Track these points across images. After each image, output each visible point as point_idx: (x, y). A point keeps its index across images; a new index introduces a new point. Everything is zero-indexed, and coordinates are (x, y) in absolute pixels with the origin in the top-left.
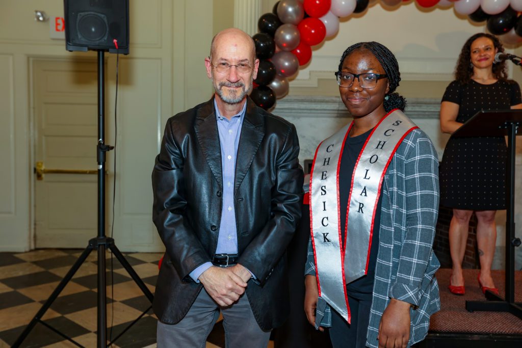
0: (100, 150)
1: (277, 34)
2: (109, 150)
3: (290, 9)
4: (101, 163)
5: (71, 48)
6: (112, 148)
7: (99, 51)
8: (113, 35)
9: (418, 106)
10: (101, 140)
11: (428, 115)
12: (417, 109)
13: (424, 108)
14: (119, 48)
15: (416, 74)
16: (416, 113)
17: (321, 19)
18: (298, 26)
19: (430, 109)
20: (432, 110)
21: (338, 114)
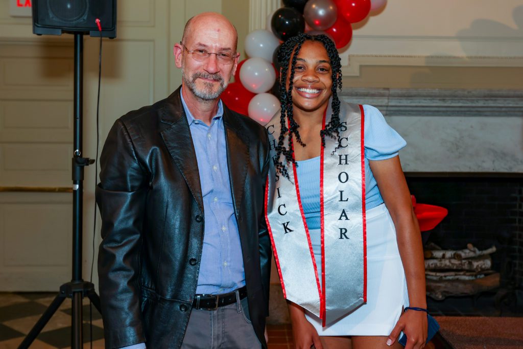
0: (77, 164)
1: (306, 9)
2: (88, 165)
4: (78, 182)
5: (40, 30)
6: (93, 161)
7: (76, 33)
8: (94, 14)
9: (492, 100)
10: (77, 151)
11: (505, 112)
12: (491, 104)
13: (500, 103)
14: (102, 30)
15: (489, 58)
16: (489, 109)
19: (509, 103)
20: (511, 105)
21: (387, 111)
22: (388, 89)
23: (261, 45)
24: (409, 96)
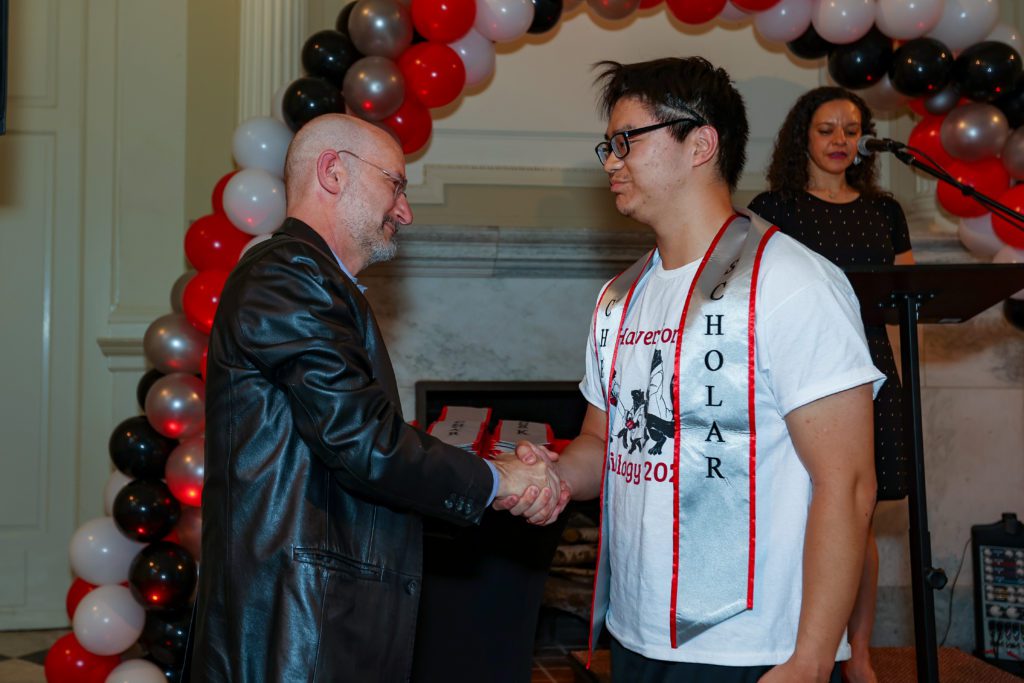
1: (348, 80)
3: (380, 23)
17: (453, 46)
18: (398, 61)
21: (495, 268)
22: (496, 228)
23: (264, 146)
24: (534, 242)
